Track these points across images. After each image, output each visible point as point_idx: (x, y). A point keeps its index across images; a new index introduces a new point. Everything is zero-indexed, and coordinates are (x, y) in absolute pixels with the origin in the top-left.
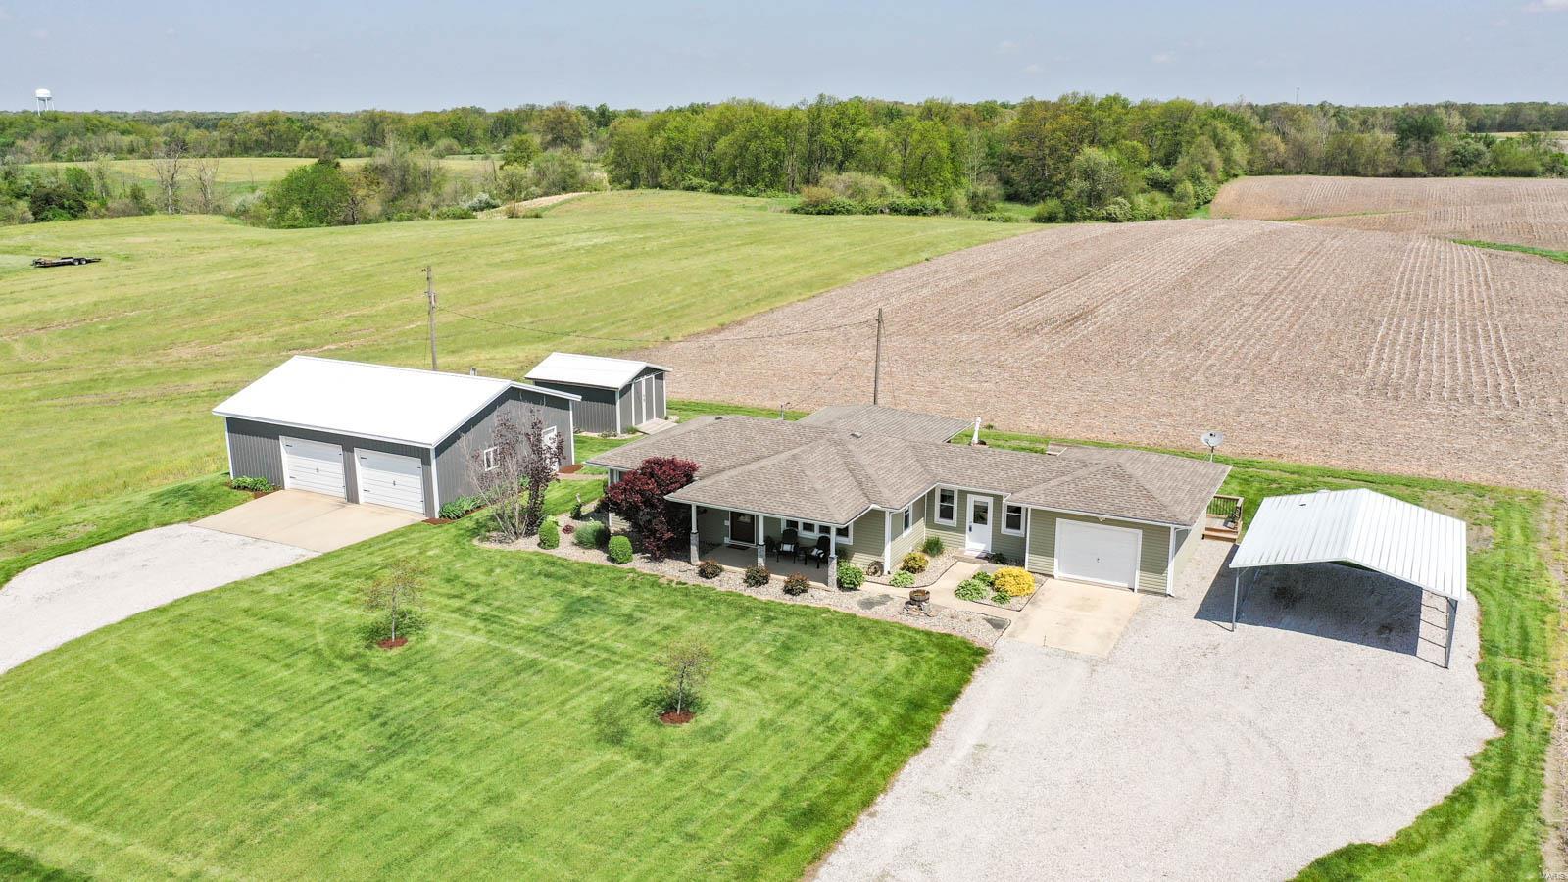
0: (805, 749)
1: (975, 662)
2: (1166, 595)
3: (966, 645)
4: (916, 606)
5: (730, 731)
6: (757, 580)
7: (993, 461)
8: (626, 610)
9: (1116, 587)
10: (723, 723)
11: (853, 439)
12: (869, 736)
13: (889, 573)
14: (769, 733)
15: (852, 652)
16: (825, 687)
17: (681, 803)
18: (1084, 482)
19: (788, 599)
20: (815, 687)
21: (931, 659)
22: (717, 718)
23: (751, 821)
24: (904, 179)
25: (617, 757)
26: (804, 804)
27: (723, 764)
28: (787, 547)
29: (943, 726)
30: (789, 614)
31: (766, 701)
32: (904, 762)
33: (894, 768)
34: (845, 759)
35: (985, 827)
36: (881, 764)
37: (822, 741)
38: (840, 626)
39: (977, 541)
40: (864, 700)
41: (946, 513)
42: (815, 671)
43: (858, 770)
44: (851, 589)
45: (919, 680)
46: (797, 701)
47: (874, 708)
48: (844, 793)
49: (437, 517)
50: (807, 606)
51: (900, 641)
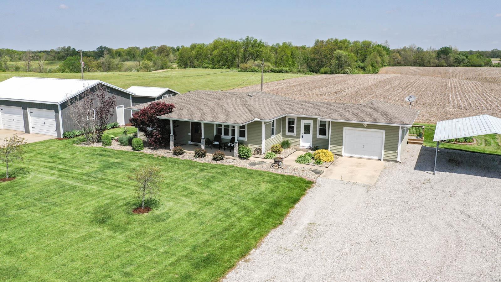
0: (211, 225)
1: (307, 186)
2: (397, 162)
3: (302, 180)
4: (276, 164)
5: (170, 216)
6: (201, 155)
7: (312, 105)
8: (133, 167)
9: (372, 159)
10: (167, 213)
11: (248, 96)
12: (248, 219)
13: (264, 154)
14: (192, 217)
15: (243, 183)
16: (227, 197)
17: (128, 254)
18: (356, 110)
19: (214, 162)
20: (222, 197)
21: (284, 185)
22: (164, 211)
23: (170, 265)
24: (276, 64)
25: (99, 230)
26: (205, 255)
27: (160, 233)
28: (216, 143)
29: (290, 214)
30: (213, 168)
31: (194, 203)
32: (268, 232)
33: (263, 235)
34: (234, 230)
35: (317, 267)
36: (255, 233)
37: (221, 222)
38: (238, 172)
39: (305, 142)
40: (247, 203)
41: (291, 129)
42: (222, 190)
43: (241, 236)
44: (245, 158)
45: (278, 194)
46: (211, 203)
47: (252, 206)
48: (231, 248)
49: (62, 137)
50: (223, 165)
51: (268, 178)
